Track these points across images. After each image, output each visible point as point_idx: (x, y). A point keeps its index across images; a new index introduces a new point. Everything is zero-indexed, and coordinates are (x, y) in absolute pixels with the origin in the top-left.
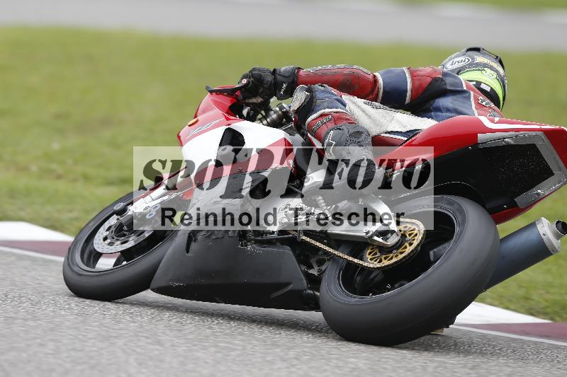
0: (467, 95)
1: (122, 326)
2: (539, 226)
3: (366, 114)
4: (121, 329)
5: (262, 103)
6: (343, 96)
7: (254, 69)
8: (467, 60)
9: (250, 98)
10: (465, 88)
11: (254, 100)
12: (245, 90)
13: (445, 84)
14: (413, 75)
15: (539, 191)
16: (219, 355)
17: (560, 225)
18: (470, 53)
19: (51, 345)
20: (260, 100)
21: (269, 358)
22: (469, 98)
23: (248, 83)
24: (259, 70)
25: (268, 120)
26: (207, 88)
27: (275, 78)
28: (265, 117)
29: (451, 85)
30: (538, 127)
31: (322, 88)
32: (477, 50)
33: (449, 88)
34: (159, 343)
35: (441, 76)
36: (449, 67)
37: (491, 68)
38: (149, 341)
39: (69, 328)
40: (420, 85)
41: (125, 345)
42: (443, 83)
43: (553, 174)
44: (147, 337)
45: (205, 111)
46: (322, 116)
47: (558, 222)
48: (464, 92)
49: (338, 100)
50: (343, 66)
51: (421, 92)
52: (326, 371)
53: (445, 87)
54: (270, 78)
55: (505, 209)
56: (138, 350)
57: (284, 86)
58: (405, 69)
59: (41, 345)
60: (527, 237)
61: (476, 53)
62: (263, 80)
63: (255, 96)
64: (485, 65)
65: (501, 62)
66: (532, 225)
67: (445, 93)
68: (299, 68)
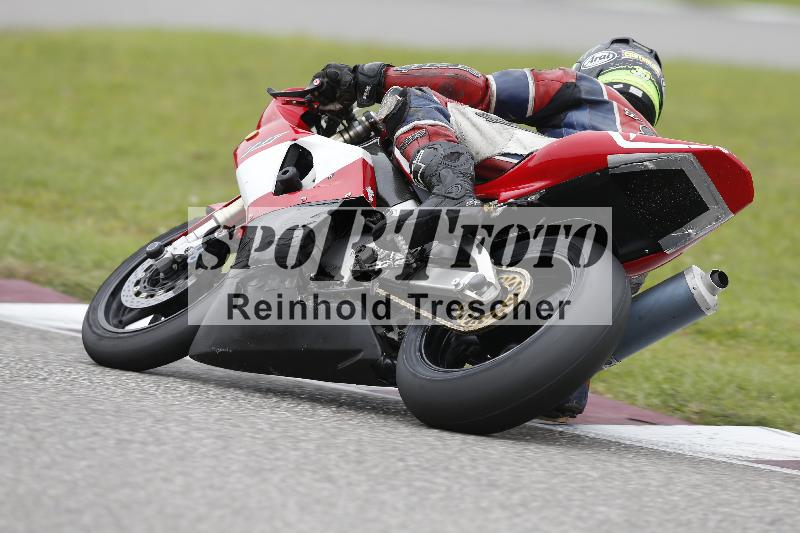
0: (608, 106)
1: (278, 455)
2: (688, 278)
3: (478, 129)
4: (277, 459)
5: (340, 110)
6: (449, 104)
7: (328, 66)
8: (611, 56)
9: (325, 105)
10: (606, 97)
11: (331, 107)
12: (320, 93)
13: (580, 91)
14: (537, 79)
15: (690, 231)
16: (414, 499)
17: (716, 276)
18: (615, 46)
19: (180, 481)
20: (338, 106)
21: (484, 504)
22: (612, 110)
23: (322, 84)
24: (336, 67)
25: (351, 133)
26: (269, 90)
27: (355, 78)
28: (347, 130)
29: (588, 92)
30: (686, 147)
31: (419, 93)
32: (625, 41)
33: (584, 96)
34: (330, 479)
35: (574, 81)
36: (588, 64)
37: (644, 66)
38: (317, 476)
39: (204, 456)
40: (547, 92)
41: (283, 480)
42: (576, 90)
43: (708, 209)
44: (315, 472)
45: (269, 120)
46: (414, 129)
47: (714, 272)
48: (605, 102)
49: (438, 110)
50: (445, 64)
51: (547, 100)
52: (562, 523)
53: (578, 95)
54: (348, 78)
55: (646, 255)
56: (300, 489)
57: (368, 88)
58: (527, 71)
59: (165, 480)
60: (673, 291)
61: (624, 46)
62: (339, 81)
63: (332, 101)
64: (635, 63)
65: (657, 58)
66: (680, 276)
67: (579, 104)
68: (389, 66)
